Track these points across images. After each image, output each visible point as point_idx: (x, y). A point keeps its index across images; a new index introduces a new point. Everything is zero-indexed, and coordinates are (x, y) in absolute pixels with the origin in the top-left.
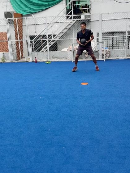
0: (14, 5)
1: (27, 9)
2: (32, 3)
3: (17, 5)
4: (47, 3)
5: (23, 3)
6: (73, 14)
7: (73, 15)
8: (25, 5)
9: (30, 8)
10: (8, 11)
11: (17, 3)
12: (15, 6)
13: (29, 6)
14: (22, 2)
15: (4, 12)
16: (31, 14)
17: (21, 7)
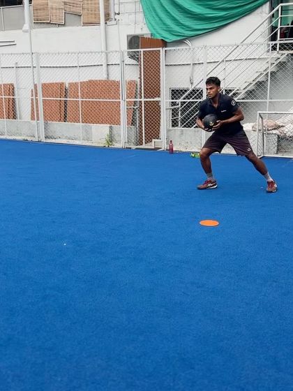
0: (151, 18)
1: (177, 29)
2: (189, 14)
3: (157, 19)
4: (222, 13)
5: (171, 15)
6: (278, 39)
7: (278, 42)
8: (174, 19)
9: (185, 26)
10: (138, 32)
11: (157, 15)
12: (153, 22)
13: (181, 21)
14: (169, 13)
15: (128, 36)
16: (185, 39)
17: (164, 24)
